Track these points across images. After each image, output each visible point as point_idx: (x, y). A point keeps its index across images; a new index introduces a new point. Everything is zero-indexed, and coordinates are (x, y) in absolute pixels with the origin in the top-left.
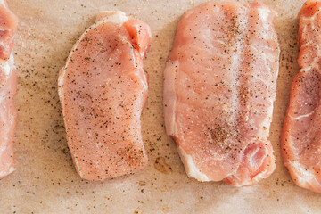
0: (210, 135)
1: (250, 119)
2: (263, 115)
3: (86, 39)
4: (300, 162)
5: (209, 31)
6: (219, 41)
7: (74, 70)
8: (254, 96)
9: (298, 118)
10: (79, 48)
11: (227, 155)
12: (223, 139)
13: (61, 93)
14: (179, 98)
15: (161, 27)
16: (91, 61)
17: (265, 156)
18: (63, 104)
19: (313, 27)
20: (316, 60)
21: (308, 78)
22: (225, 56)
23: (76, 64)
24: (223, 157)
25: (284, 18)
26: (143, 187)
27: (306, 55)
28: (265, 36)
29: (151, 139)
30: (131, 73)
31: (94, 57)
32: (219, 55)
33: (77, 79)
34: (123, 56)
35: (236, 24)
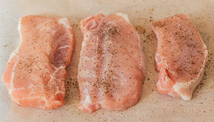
0: (118, 31)
1: (96, 39)
2: (88, 42)
3: (196, 74)
4: (65, 28)
5: (122, 84)
6: (116, 78)
7: (200, 58)
8: (93, 50)
9: (67, 46)
10: (199, 69)
11: (108, 24)
12: (111, 29)
13: (205, 46)
14: (137, 47)
15: (151, 95)
16: (191, 63)
17: (86, 26)
18: (203, 42)
19: (57, 87)
20: (56, 71)
21: (61, 64)
22: (112, 69)
23: (199, 61)
24: (110, 22)
25: (73, 105)
26: (151, 19)
27: (62, 73)
28: (87, 84)
29: (149, 41)
30: (166, 58)
31: (190, 65)
32: (116, 69)
33: (197, 53)
34: (173, 65)
35: (105, 88)
